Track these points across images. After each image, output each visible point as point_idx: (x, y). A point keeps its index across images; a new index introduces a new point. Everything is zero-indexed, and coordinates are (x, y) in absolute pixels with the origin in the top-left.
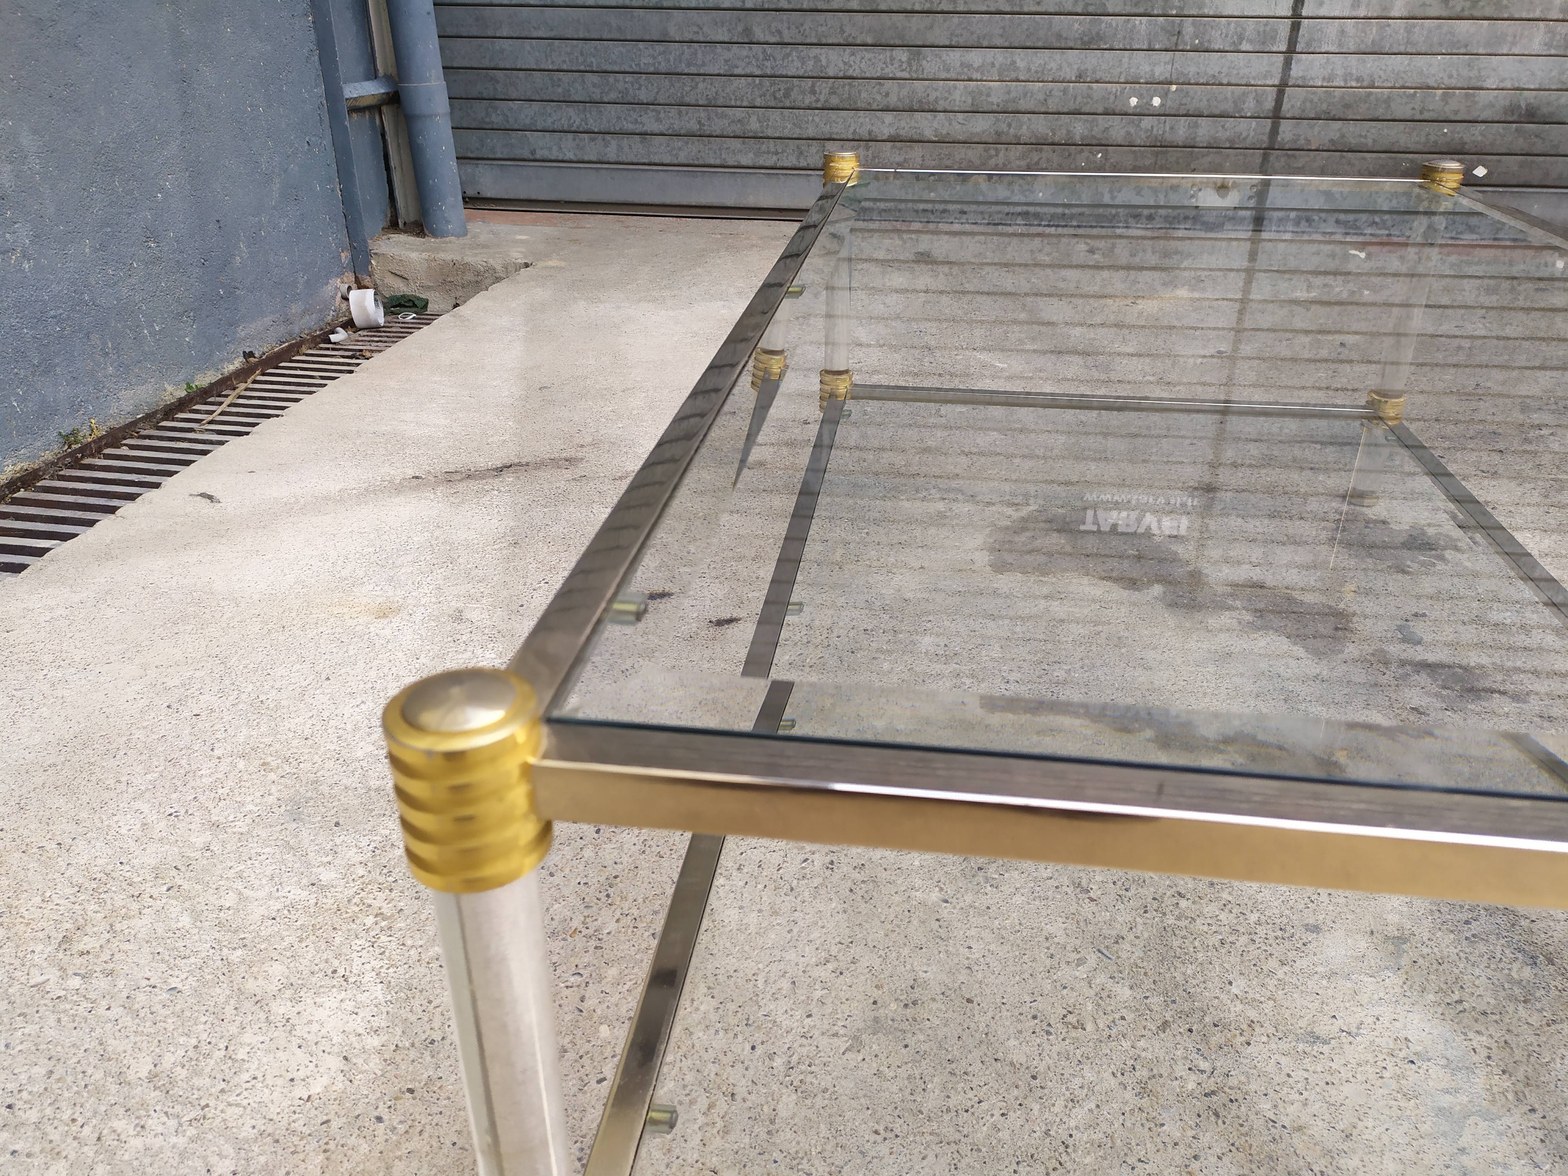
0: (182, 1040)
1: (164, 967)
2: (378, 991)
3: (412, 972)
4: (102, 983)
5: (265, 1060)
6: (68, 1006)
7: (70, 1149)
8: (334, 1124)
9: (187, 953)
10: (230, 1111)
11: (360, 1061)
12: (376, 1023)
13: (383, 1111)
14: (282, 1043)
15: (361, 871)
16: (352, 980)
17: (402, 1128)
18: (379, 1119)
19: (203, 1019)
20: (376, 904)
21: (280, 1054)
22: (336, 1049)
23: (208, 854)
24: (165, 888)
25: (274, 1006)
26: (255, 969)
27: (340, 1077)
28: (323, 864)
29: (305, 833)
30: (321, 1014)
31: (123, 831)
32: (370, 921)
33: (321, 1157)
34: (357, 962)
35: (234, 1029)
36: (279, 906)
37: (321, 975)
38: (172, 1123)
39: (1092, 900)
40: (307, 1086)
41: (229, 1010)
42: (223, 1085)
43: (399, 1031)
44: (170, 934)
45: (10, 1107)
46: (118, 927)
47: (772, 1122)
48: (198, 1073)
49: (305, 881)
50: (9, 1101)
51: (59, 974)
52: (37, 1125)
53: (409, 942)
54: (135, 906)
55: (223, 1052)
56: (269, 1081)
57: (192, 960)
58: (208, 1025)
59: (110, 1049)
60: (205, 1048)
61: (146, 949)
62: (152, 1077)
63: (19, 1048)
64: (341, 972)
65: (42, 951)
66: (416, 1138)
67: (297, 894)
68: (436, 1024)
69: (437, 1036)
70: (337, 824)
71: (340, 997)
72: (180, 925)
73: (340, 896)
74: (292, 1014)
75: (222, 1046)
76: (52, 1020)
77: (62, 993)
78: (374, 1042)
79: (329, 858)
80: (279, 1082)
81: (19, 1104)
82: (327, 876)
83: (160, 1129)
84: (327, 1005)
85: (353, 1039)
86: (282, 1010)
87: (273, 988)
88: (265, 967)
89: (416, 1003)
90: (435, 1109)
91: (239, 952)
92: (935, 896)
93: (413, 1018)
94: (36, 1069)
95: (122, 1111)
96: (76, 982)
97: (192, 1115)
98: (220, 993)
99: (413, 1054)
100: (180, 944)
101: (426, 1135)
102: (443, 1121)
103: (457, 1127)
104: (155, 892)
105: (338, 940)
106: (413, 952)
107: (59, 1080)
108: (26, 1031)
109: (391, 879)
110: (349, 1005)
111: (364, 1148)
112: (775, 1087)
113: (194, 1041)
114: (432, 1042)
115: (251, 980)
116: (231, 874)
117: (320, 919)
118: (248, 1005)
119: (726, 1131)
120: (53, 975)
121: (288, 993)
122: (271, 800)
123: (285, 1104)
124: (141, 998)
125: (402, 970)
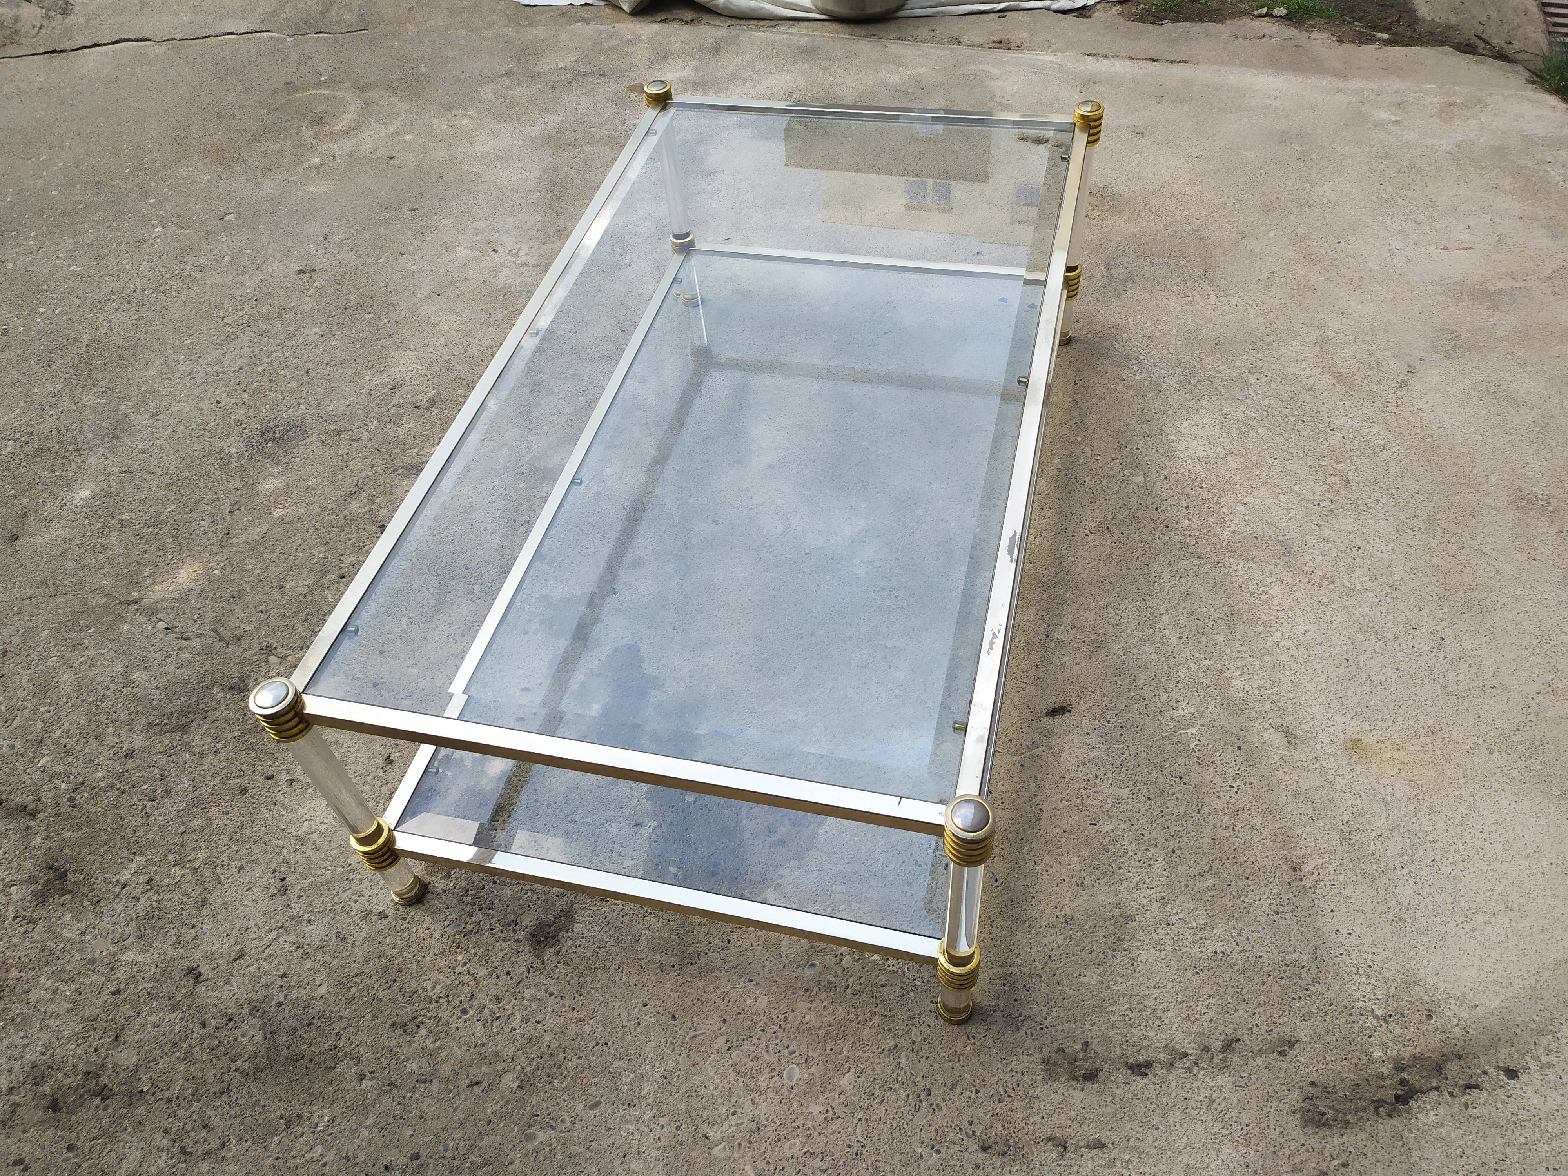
12: (1175, 444)
24: (1322, 505)
29: (1270, 533)
34: (1199, 467)
36: (1255, 494)
65: (1351, 476)
79: (1247, 518)
82: (1241, 508)
87: (1229, 458)
121: (1221, 456)
125: (1176, 464)
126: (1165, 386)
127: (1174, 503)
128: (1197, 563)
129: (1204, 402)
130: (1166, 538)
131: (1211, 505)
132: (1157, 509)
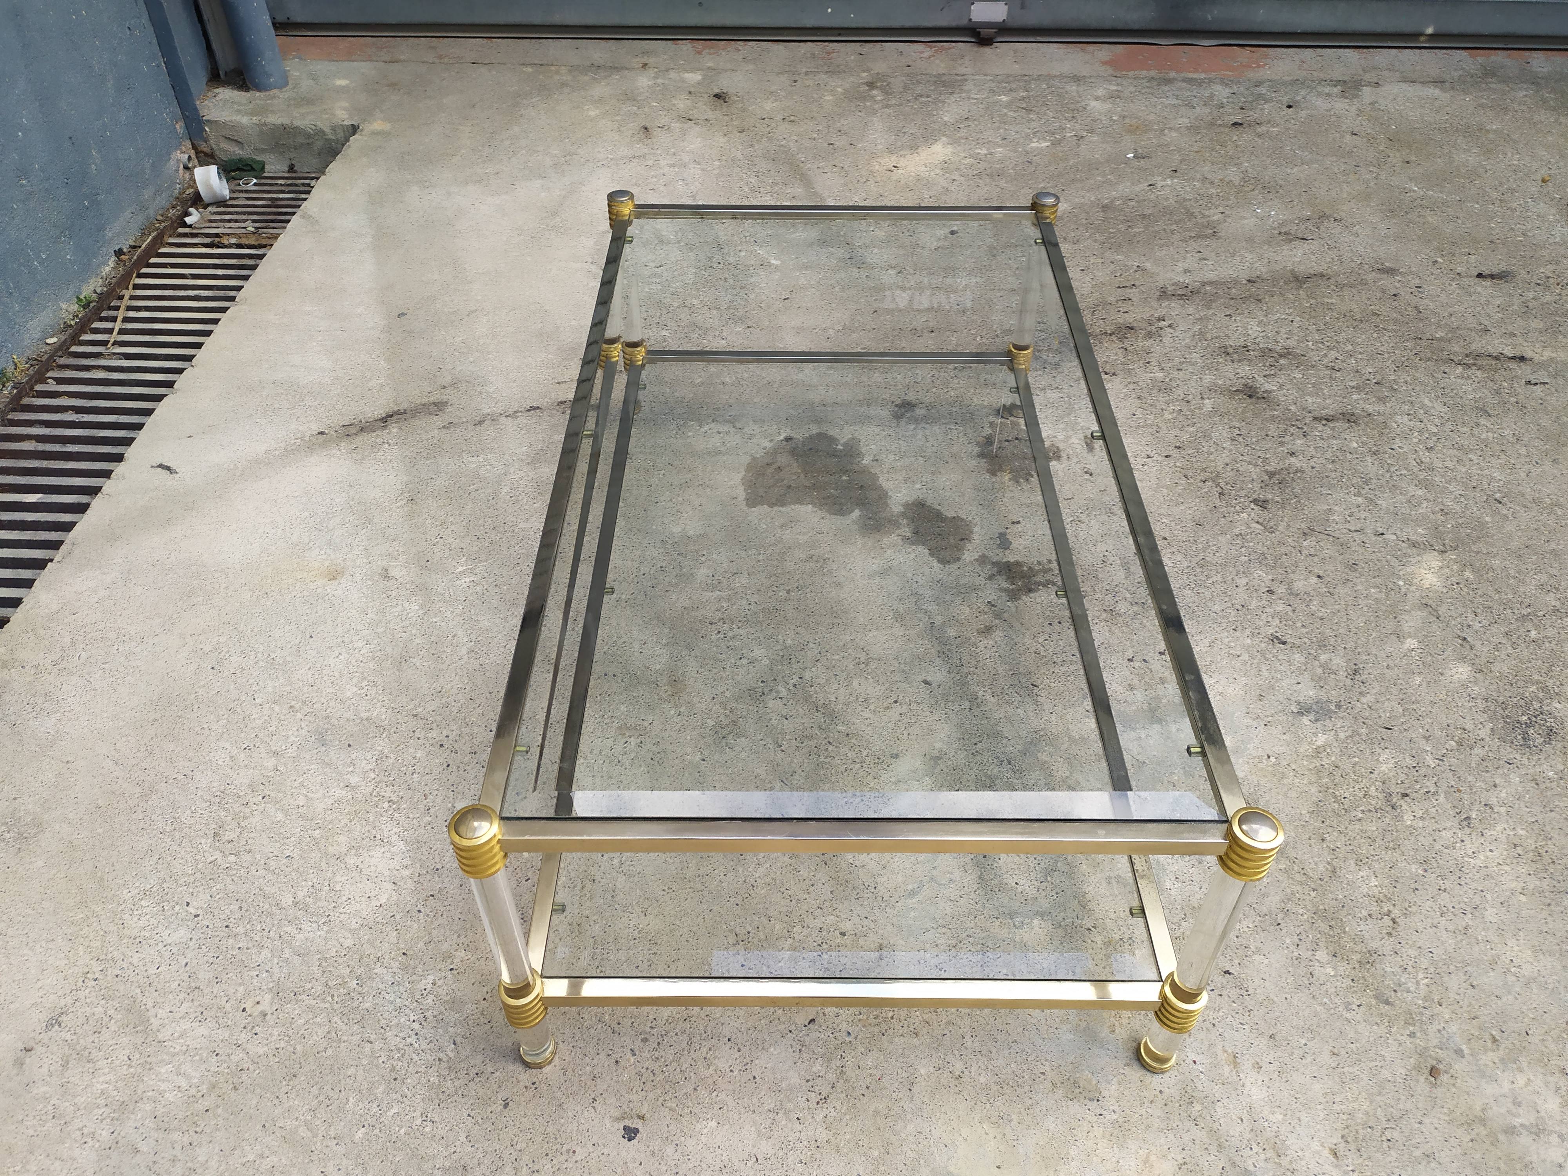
0: (304, 883)
1: (278, 845)
2: (402, 845)
3: (417, 833)
4: (248, 857)
5: (352, 889)
6: (235, 872)
7: (268, 943)
8: (398, 916)
9: (289, 835)
10: (342, 916)
11: (402, 884)
12: (405, 862)
13: (420, 907)
14: (358, 879)
15: (373, 775)
16: (385, 841)
17: (432, 914)
18: (419, 911)
19: (311, 871)
20: (387, 795)
21: (358, 885)
22: (387, 879)
23: (278, 773)
24: (260, 797)
25: (347, 859)
26: (330, 840)
27: (394, 893)
28: (349, 773)
29: (332, 754)
30: (374, 861)
31: (220, 763)
32: (386, 805)
33: (395, 932)
34: (386, 830)
35: (329, 875)
37: (368, 839)
38: (314, 925)
39: (783, 751)
40: (378, 899)
41: (323, 864)
42: (334, 904)
43: (418, 865)
44: (274, 825)
45: (227, 926)
46: (242, 824)
47: (614, 891)
48: (319, 900)
49: (342, 785)
50: (225, 924)
51: (221, 854)
52: (246, 934)
53: (411, 816)
54: (247, 810)
55: (328, 888)
56: (357, 899)
57: (293, 839)
58: (315, 874)
59: (267, 892)
60: (318, 887)
61: (264, 836)
62: (296, 904)
63: (218, 897)
64: (378, 837)
65: (206, 843)
66: (440, 918)
67: (340, 793)
68: (437, 860)
69: (439, 866)
70: (349, 746)
71: (382, 851)
72: (278, 819)
73: (365, 792)
74: (359, 864)
75: (326, 884)
76: (229, 880)
77: (228, 865)
78: (406, 873)
79: (352, 768)
80: (363, 899)
81: (231, 925)
82: (354, 780)
83: (310, 929)
84: (376, 856)
85: (396, 872)
86: (352, 862)
87: (344, 850)
88: (335, 838)
89: (424, 850)
90: (446, 903)
91: (318, 831)
92: (698, 757)
93: (424, 858)
94: (232, 907)
95: (286, 922)
96: (232, 858)
97: (323, 921)
98: (315, 855)
99: (428, 877)
100: (283, 830)
101: (444, 916)
102: (452, 908)
103: (459, 911)
104: (256, 800)
105: (371, 819)
106: (415, 821)
107: (247, 911)
108: (218, 887)
109: (391, 779)
110: (388, 855)
111: (416, 926)
112: (614, 874)
113: (310, 884)
114: (437, 870)
115: (330, 847)
116: (296, 784)
117: (357, 807)
118: (333, 861)
119: (591, 898)
120: (218, 855)
121: (353, 852)
122: (304, 732)
123: (370, 909)
124: (273, 864)
125: (411, 832)
126: (395, 965)
127: (427, 777)
128: (420, 710)
129: (349, 943)
130: (445, 733)
131: (386, 779)
132: (448, 766)
